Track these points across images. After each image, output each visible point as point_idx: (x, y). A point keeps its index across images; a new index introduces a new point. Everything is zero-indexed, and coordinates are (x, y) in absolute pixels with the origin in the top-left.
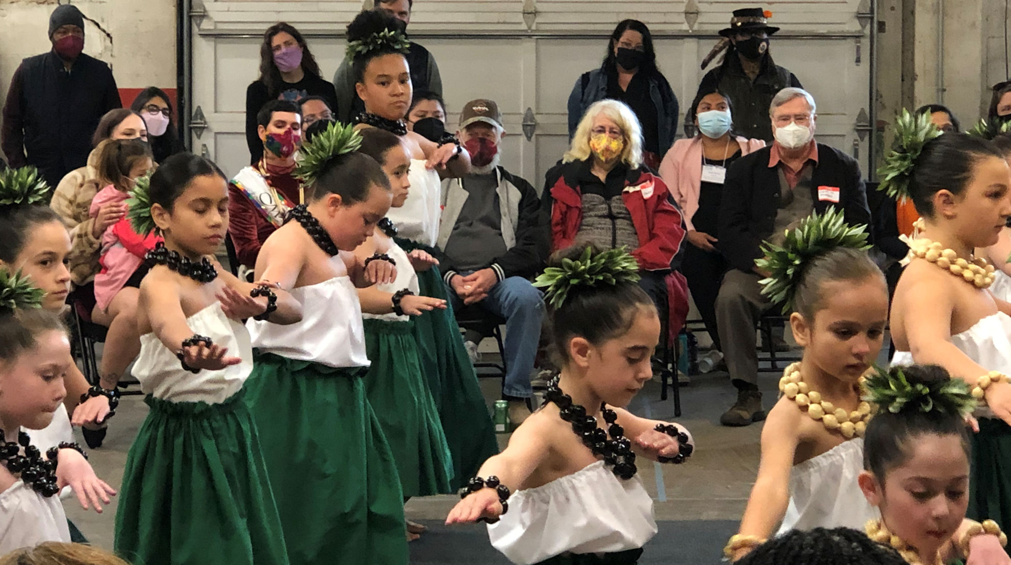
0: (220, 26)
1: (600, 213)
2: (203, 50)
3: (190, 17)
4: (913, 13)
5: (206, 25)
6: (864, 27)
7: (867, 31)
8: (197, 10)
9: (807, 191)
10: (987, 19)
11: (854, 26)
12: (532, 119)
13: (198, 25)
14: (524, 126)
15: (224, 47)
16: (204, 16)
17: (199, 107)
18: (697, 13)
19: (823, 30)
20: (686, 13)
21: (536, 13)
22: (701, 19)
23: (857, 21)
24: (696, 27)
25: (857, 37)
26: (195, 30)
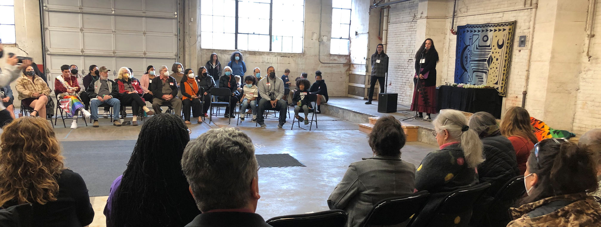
0: (51, 53)
1: (128, 87)
2: (48, 58)
3: (45, 51)
4: (185, 55)
5: (48, 52)
6: (176, 57)
7: (177, 58)
8: (46, 50)
9: (168, 84)
10: (198, 57)
11: (175, 57)
12: (115, 72)
13: (47, 52)
14: (114, 73)
15: (53, 57)
16: (48, 51)
17: (48, 68)
18: (146, 54)
19: (169, 58)
20: (144, 54)
21: (115, 53)
22: (146, 55)
23: (175, 56)
24: (146, 56)
25: (175, 59)
26: (46, 53)
